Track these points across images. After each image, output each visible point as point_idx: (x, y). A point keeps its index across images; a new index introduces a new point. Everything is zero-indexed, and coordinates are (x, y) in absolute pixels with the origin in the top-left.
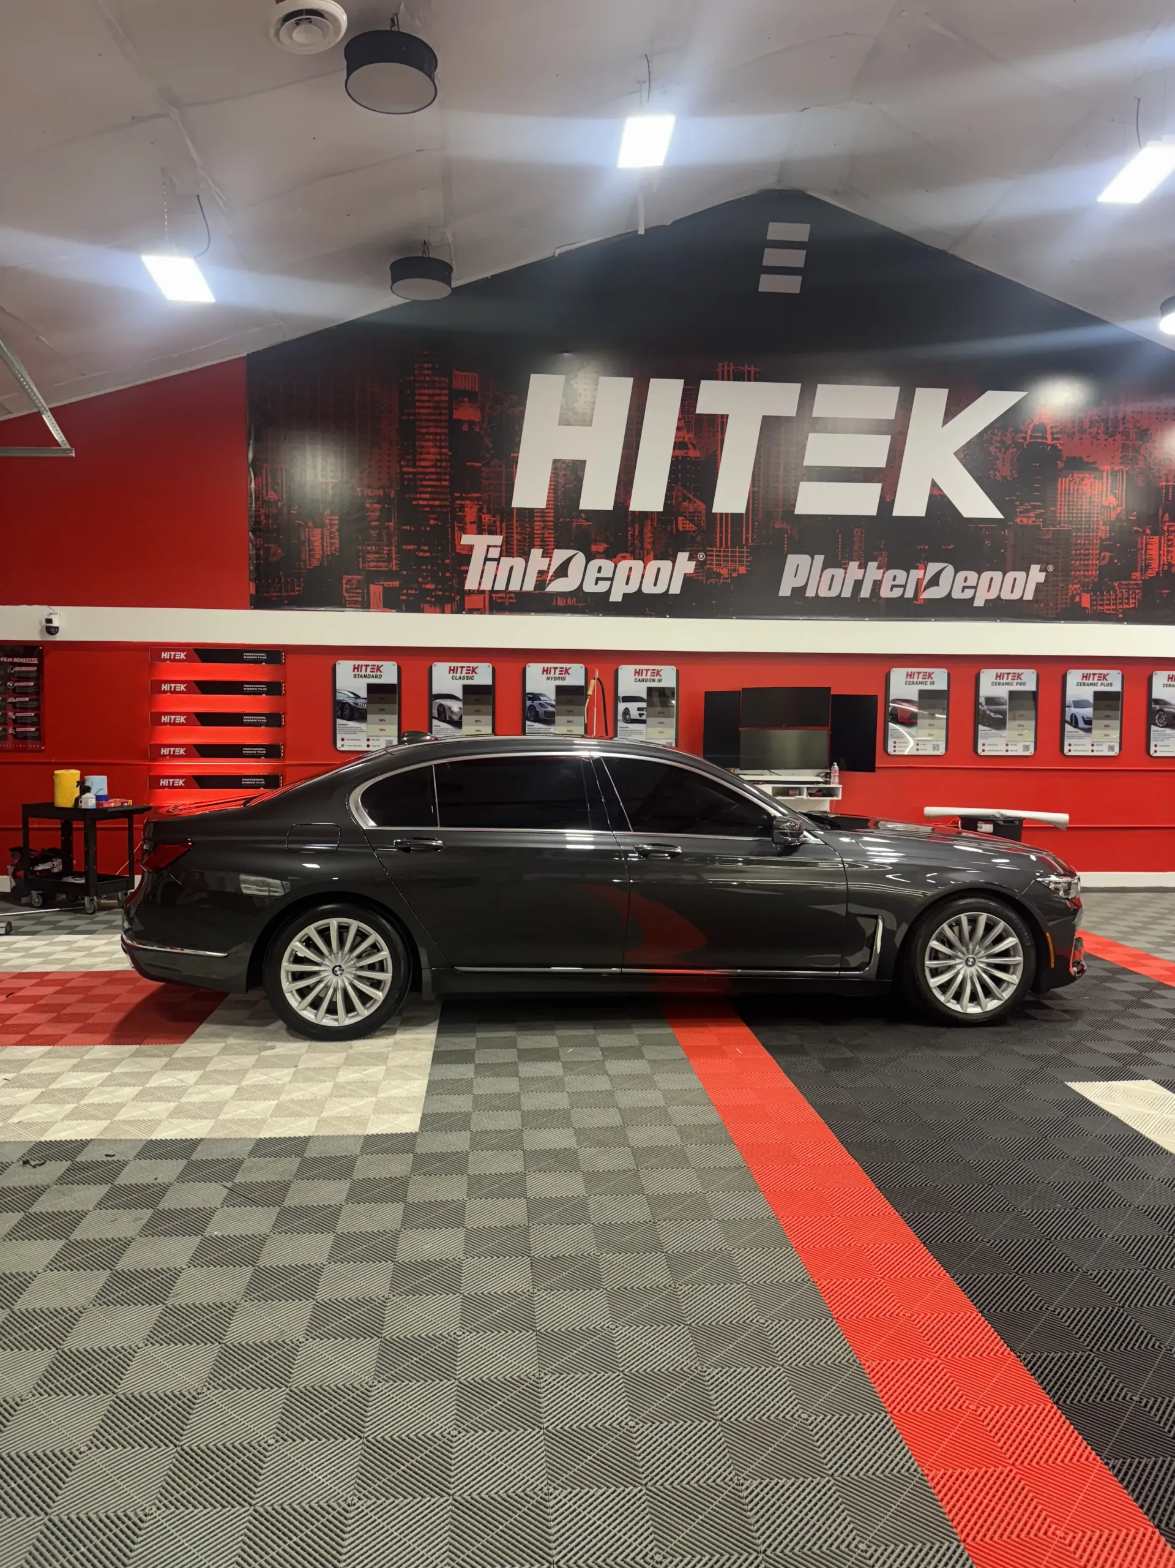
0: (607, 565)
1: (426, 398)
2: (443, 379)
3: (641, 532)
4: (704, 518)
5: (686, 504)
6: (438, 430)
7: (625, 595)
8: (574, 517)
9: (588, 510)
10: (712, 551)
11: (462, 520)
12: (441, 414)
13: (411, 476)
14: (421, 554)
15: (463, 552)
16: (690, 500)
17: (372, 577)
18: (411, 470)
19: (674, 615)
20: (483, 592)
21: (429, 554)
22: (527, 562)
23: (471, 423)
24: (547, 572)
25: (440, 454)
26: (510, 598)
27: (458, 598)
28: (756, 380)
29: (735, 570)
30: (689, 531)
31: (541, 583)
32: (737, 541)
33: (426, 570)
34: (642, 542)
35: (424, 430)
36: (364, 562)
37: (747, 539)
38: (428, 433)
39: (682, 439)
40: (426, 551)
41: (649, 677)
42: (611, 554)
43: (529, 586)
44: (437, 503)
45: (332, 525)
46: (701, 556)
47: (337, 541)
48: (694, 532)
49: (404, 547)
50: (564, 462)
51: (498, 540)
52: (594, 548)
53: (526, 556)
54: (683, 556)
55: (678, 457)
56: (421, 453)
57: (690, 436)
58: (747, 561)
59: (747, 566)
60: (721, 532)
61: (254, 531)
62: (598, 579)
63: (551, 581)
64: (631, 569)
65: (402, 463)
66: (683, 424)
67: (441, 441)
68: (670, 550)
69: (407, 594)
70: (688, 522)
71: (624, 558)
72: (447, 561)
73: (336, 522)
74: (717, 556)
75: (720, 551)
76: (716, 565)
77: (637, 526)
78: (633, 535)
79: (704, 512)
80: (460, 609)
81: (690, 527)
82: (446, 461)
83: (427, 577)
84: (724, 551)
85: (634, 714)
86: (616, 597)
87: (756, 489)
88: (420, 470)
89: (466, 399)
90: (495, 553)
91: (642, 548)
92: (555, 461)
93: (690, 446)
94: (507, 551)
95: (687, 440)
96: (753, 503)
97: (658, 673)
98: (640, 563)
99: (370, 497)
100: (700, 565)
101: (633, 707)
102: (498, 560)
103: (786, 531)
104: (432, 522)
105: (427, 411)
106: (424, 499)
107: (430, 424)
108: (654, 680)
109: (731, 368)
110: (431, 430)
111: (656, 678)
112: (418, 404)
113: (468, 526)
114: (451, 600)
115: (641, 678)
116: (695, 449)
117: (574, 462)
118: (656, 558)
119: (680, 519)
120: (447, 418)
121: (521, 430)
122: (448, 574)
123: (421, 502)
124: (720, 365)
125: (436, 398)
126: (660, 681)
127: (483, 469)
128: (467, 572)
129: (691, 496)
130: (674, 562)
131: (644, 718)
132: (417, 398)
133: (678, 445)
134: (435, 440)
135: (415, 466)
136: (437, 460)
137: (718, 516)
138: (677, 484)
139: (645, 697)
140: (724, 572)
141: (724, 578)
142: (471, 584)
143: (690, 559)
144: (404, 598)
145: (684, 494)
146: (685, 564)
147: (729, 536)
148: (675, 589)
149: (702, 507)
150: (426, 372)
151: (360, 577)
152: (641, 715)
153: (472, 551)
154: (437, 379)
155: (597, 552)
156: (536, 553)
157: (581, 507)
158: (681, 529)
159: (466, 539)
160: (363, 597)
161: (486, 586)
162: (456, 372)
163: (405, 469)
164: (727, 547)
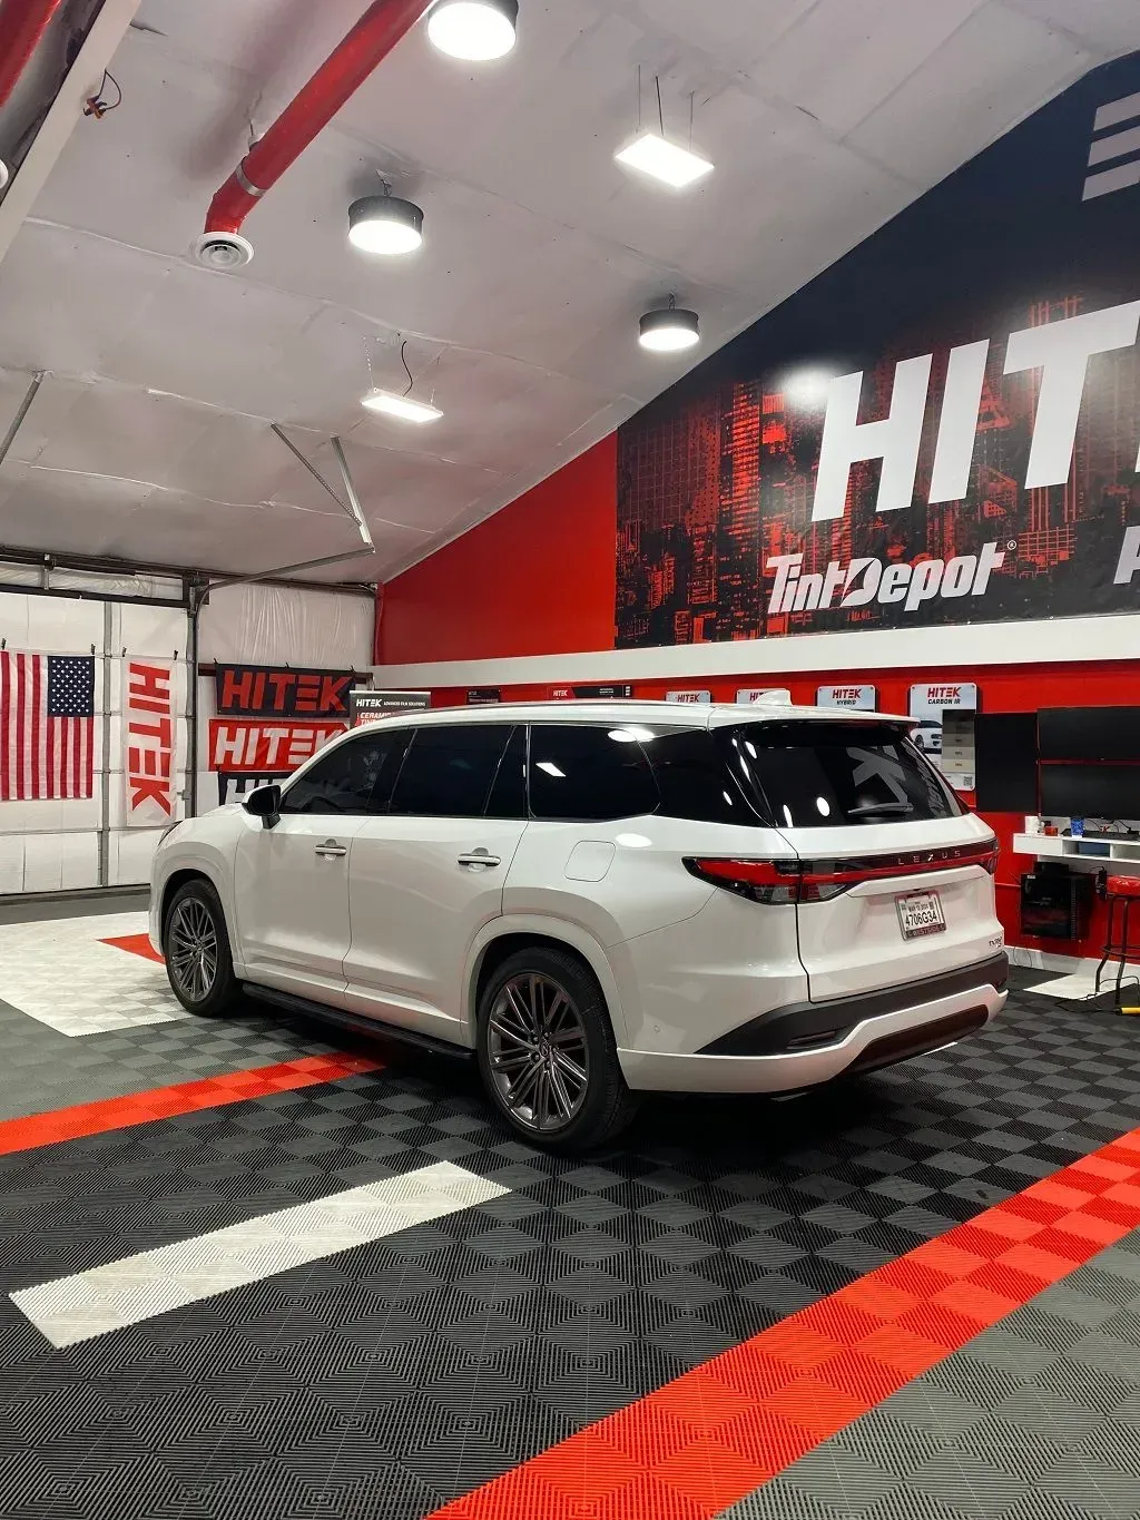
0: (903, 569)
1: (742, 430)
2: (755, 407)
3: (941, 527)
4: (1014, 498)
5: (992, 484)
6: (751, 459)
7: (922, 601)
8: (869, 522)
9: (884, 512)
10: (1026, 536)
11: (768, 544)
12: (753, 442)
13: (728, 508)
14: (735, 583)
15: (768, 576)
16: (996, 476)
17: (696, 610)
18: (728, 502)
19: (975, 620)
20: (784, 613)
21: (740, 582)
22: (824, 578)
23: (778, 444)
24: (843, 585)
25: (751, 481)
26: (807, 618)
27: (761, 623)
28: (1078, 314)
29: (1053, 557)
30: (997, 517)
31: (836, 600)
32: (1057, 520)
33: (738, 598)
34: (942, 537)
35: (739, 462)
36: (691, 597)
37: (1070, 515)
38: (742, 464)
39: (987, 410)
40: (737, 580)
41: (944, 698)
42: (909, 557)
43: (825, 604)
44: (748, 530)
45: (669, 567)
46: (1011, 545)
47: (672, 581)
48: (1002, 516)
49: (721, 578)
50: (861, 463)
51: (798, 558)
52: (890, 552)
53: (823, 570)
54: (989, 548)
55: (983, 431)
56: (736, 484)
57: (998, 403)
58: (1070, 544)
59: (1070, 550)
60: (1036, 512)
61: (618, 580)
62: (894, 587)
63: (846, 594)
64: (929, 571)
65: (722, 497)
66: (988, 390)
67: (752, 468)
68: (974, 543)
69: (722, 624)
70: (995, 505)
71: (923, 559)
72: (755, 587)
73: (672, 564)
74: (1031, 542)
75: (1035, 536)
76: (1031, 553)
77: (937, 520)
78: (931, 532)
79: (1014, 490)
80: (763, 634)
81: (999, 511)
82: (756, 487)
83: (737, 605)
84: (1041, 535)
85: (928, 742)
86: (912, 605)
87: (1081, 450)
88: (736, 501)
89: (774, 422)
90: (795, 572)
91: (942, 545)
92: (852, 465)
93: (996, 414)
94: (806, 569)
95: (993, 408)
96: (1077, 467)
97: (955, 693)
98: (941, 561)
99: (697, 535)
100: (1010, 556)
101: (926, 733)
102: (798, 579)
103: (1123, 497)
104: (744, 550)
105: (742, 442)
106: (739, 529)
107: (745, 454)
108: (950, 701)
109: (1047, 309)
110: (745, 460)
111: (954, 698)
112: (735, 437)
113: (773, 549)
114: (754, 625)
115: (935, 698)
116: (1002, 416)
117: (871, 462)
118: (958, 554)
119: (986, 503)
120: (757, 444)
121: (821, 440)
122: (755, 600)
123: (736, 532)
124: (1033, 307)
125: (750, 428)
126: (958, 701)
127: (787, 488)
128: (770, 595)
129: (999, 474)
130: (978, 557)
131: (939, 747)
132: (735, 432)
133: (984, 417)
134: (748, 469)
135: (731, 499)
136: (749, 488)
137: (1033, 493)
138: (982, 463)
139: (941, 723)
140: (1040, 560)
141: (1040, 569)
142: (773, 608)
143: (997, 550)
144: (718, 627)
145: (991, 473)
146: (992, 557)
147: (1047, 515)
148: (980, 589)
149: (1011, 483)
150: (742, 404)
151: (687, 612)
152: (935, 743)
153: (775, 573)
154: (750, 409)
155: (894, 557)
156: (833, 566)
157: (877, 510)
158: (987, 516)
159: (771, 562)
160: (688, 630)
161: (787, 608)
162: (766, 397)
163: (724, 503)
164: (1044, 528)
